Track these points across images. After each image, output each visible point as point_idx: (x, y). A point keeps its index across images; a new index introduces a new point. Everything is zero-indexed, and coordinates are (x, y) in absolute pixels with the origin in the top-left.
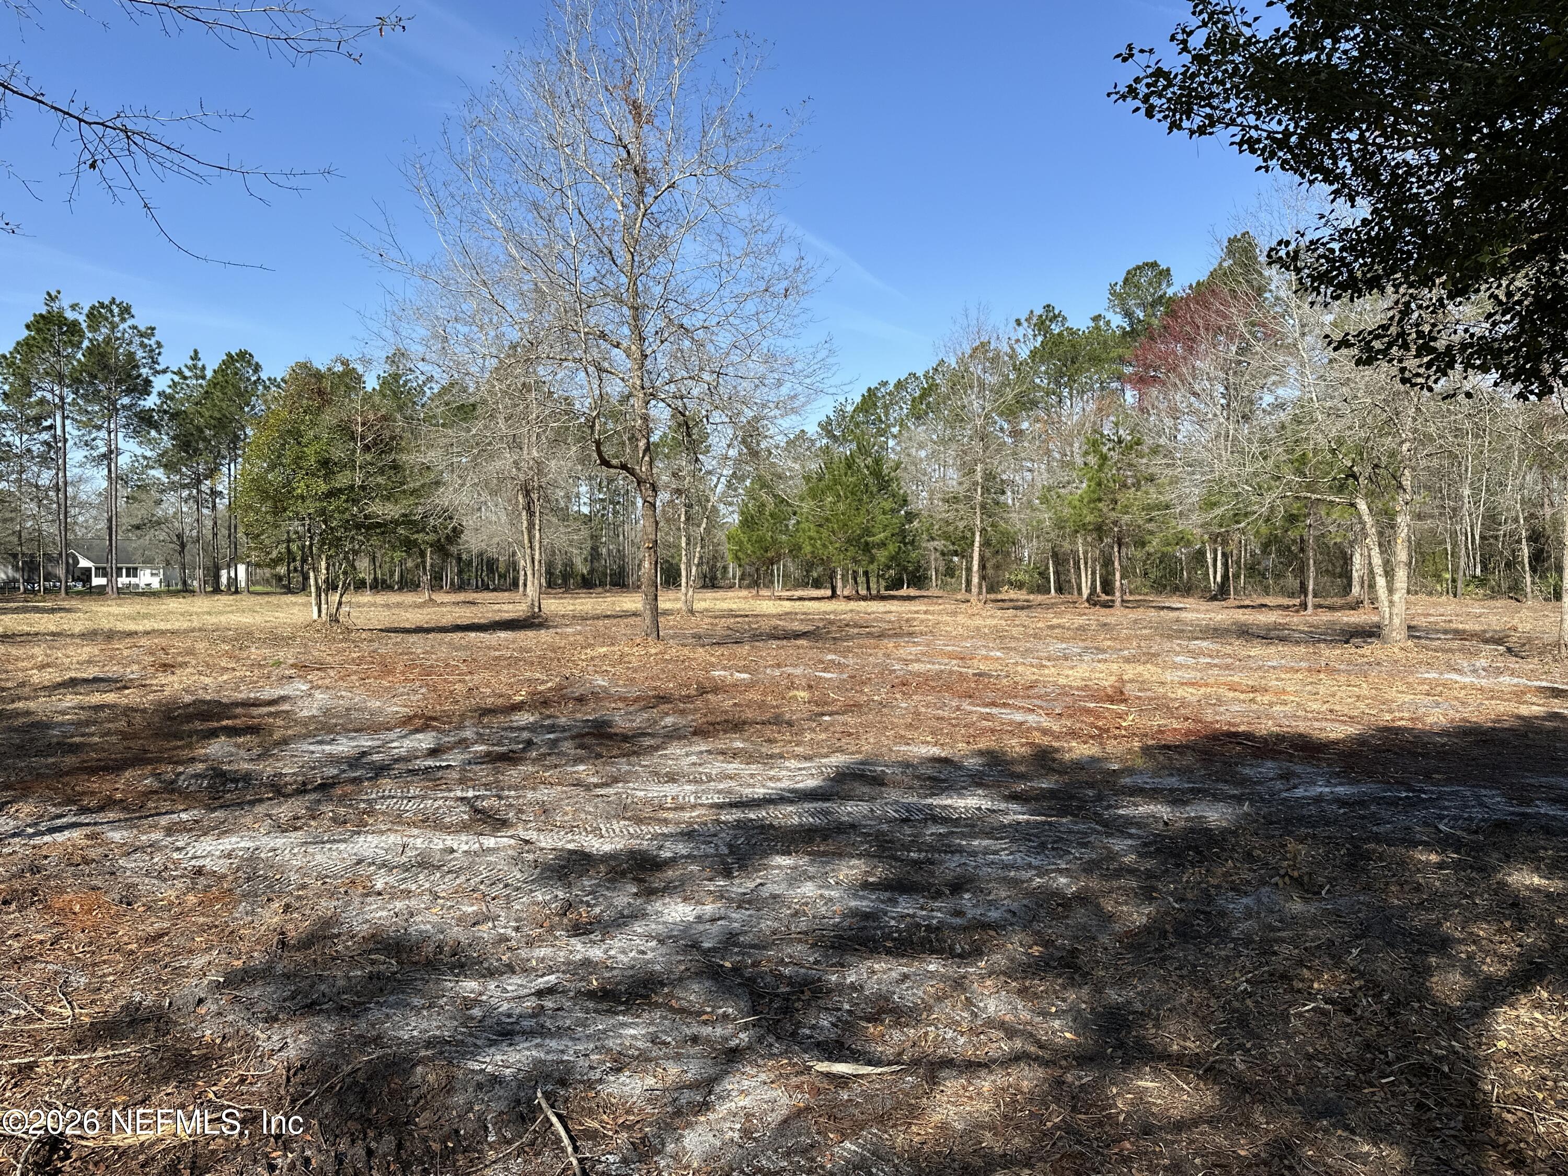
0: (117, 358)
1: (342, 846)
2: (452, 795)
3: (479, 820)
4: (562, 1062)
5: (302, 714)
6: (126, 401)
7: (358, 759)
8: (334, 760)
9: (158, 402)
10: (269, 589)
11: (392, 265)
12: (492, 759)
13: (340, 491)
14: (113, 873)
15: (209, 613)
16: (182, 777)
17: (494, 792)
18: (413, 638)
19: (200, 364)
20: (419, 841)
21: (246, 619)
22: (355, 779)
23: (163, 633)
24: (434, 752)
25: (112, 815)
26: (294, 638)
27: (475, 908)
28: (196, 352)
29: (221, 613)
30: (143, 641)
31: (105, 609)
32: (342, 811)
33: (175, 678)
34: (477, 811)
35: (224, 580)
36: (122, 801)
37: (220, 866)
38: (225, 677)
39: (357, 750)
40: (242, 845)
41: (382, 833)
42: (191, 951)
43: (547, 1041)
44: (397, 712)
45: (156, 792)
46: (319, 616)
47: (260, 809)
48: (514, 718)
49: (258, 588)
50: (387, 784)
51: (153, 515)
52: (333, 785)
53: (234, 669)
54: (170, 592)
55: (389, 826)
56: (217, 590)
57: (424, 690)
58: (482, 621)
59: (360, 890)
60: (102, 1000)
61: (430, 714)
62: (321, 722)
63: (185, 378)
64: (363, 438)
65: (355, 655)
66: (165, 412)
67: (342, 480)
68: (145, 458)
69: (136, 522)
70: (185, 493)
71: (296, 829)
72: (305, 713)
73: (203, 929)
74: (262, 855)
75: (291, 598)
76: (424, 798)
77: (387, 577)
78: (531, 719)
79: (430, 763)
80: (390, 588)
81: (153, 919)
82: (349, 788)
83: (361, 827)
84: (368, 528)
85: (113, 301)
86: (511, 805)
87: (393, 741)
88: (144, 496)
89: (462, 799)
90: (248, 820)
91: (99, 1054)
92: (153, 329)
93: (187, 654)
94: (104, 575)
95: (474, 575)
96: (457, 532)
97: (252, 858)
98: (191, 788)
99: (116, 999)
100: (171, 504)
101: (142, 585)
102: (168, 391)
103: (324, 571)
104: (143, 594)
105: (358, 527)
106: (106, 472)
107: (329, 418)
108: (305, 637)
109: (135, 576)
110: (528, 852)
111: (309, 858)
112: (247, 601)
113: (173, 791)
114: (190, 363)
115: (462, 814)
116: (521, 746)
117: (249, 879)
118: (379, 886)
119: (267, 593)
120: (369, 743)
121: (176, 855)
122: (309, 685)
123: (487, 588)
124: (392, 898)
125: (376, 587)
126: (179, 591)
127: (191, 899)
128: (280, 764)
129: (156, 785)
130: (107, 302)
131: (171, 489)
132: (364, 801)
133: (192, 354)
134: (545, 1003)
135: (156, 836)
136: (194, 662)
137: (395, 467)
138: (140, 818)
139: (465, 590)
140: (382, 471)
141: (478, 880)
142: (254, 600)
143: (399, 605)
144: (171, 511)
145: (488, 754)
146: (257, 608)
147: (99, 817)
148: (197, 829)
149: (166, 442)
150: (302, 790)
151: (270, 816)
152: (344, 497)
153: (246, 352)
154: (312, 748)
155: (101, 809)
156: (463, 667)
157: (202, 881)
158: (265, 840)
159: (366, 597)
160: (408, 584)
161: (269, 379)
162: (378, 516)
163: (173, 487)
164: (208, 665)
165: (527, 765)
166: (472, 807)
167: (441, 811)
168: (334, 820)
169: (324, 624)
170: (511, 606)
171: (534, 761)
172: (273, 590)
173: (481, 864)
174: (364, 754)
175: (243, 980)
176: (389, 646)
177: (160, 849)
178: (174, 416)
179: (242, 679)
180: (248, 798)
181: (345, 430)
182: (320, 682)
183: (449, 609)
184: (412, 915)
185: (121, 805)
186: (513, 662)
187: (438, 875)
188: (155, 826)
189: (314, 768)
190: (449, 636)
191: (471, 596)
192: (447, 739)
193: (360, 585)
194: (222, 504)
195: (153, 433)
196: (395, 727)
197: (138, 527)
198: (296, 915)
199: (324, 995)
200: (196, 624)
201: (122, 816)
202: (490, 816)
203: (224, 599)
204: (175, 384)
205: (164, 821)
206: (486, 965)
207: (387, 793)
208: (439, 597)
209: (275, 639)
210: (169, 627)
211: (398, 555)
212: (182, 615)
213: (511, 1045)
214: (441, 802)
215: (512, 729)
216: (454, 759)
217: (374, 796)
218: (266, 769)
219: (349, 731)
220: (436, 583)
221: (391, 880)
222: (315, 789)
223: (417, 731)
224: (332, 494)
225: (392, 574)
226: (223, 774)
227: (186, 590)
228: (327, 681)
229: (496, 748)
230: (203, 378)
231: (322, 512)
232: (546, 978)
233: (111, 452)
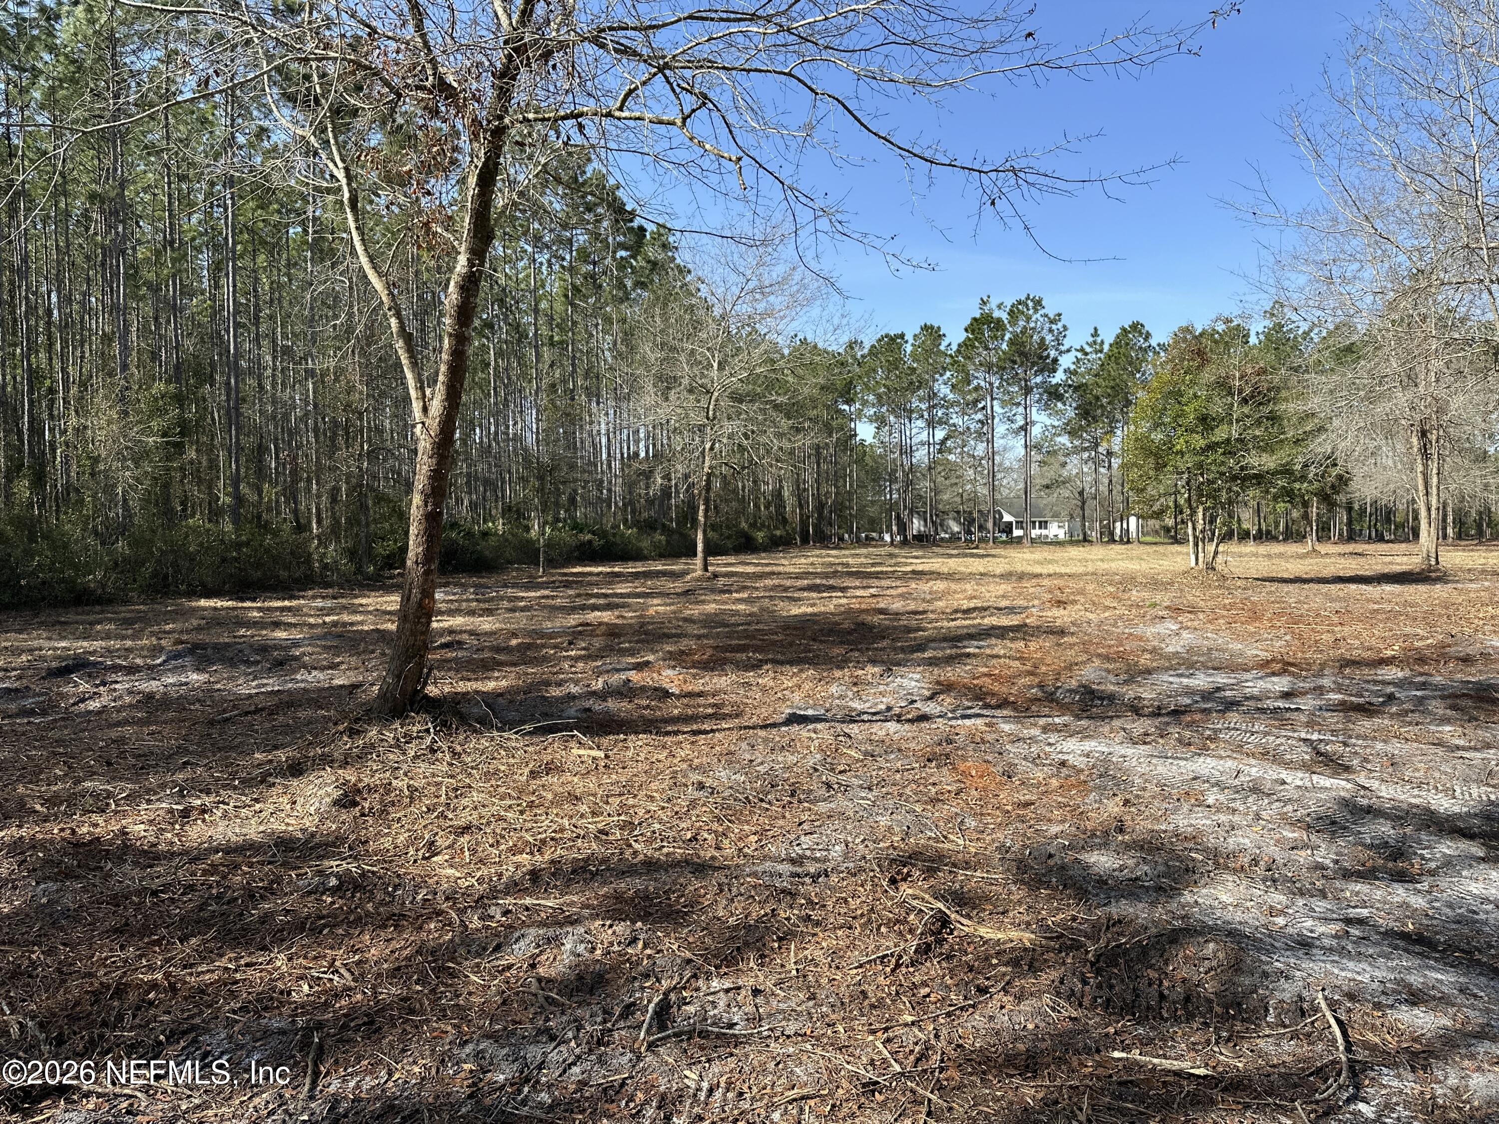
0: (1031, 344)
1: (1182, 763)
2: (1296, 735)
3: (1320, 762)
4: (1355, 980)
5: (1167, 650)
6: (1039, 379)
7: (1210, 693)
8: (1189, 692)
9: (1064, 378)
10: (1158, 540)
11: (1266, 221)
12: (1345, 708)
13: (1217, 444)
14: (1000, 754)
15: (1102, 560)
16: (1060, 691)
17: (1341, 738)
18: (1291, 587)
19: (1099, 340)
20: (1254, 770)
21: (1133, 566)
22: (1205, 709)
23: (1061, 575)
24: (1286, 695)
25: (1005, 712)
26: (1171, 584)
27: (1296, 835)
28: (1096, 329)
29: (1112, 560)
30: (1046, 582)
31: (1020, 555)
32: (1187, 734)
33: (1066, 612)
34: (1319, 753)
35: (1118, 531)
36: (1013, 703)
37: (1080, 762)
38: (1107, 614)
39: (1212, 686)
40: (1099, 749)
41: (1221, 758)
42: (1049, 820)
43: (1345, 961)
44: (1257, 656)
45: (1040, 700)
46: (1197, 564)
47: (1117, 723)
48: (1379, 672)
49: (1148, 539)
50: (1234, 717)
51: (1060, 476)
52: (1184, 713)
53: (1115, 608)
54: (1072, 542)
55: (1229, 753)
56: (1112, 541)
57: (1288, 637)
58: (1368, 573)
59: (1193, 801)
60: (984, 840)
61: (1291, 660)
62: (1183, 658)
63: (1086, 354)
64: (1240, 393)
65: (1227, 601)
66: (1070, 386)
67: (1220, 434)
68: (1054, 427)
69: (1046, 482)
70: (1086, 455)
71: (1145, 743)
72: (1171, 649)
73: (1060, 806)
74: (1114, 759)
75: (1177, 548)
76: (1266, 734)
77: (1272, 528)
78: (1400, 675)
79: (1280, 704)
80: (1275, 539)
81: (1026, 792)
82: (1198, 717)
83: (1203, 750)
84: (1244, 480)
85: (1028, 298)
86: (1356, 753)
87: (1247, 681)
88: (1052, 460)
89: (1305, 740)
90: (1106, 729)
91: (978, 874)
92: (1060, 315)
93: (1079, 594)
94: (1022, 528)
95: (1366, 525)
96: (1343, 481)
97: (1106, 760)
98: (1066, 700)
99: (993, 840)
100: (1074, 465)
101: (1051, 536)
102: (1073, 367)
103: (1201, 522)
104: (1051, 543)
105: (1234, 478)
106: (1023, 441)
107: (1208, 376)
108: (1182, 583)
109: (1046, 528)
110: (1362, 797)
111: (1152, 768)
112: (1136, 550)
113: (1052, 701)
114: (1091, 339)
115: (1305, 754)
116: (1381, 700)
117: (1101, 776)
118: (1211, 801)
119: (1155, 544)
120: (1225, 681)
121: (1047, 749)
122: (1179, 626)
123: (1381, 539)
124: (1218, 811)
125: (1261, 538)
126: (1080, 541)
127: (1054, 782)
128: (1141, 690)
129: (1040, 694)
130: (1023, 299)
131: (1074, 453)
132: (1210, 729)
133: (1093, 331)
134: (1351, 931)
135: (1035, 732)
136: (1082, 600)
137: (1273, 418)
138: (1025, 717)
139: (1356, 542)
140: (1258, 423)
141: (1305, 812)
142: (1143, 548)
143: (1281, 555)
144: (1074, 472)
145: (1343, 703)
146: (1145, 557)
147: (998, 713)
148: (1065, 731)
149: (1071, 413)
150: (1157, 713)
151: (1124, 729)
152: (1221, 451)
153: (1138, 323)
154: (1171, 679)
155: (999, 707)
156: (1335, 619)
157: (1065, 771)
158: (1117, 748)
159: (1250, 547)
160: (1292, 535)
161: (1159, 345)
162: (1253, 468)
163: (1077, 450)
164: (1094, 604)
165: (1383, 719)
166: (1315, 748)
167: (1282, 748)
168: (1180, 741)
169: (1201, 571)
170: (1405, 558)
171: (1392, 716)
172: (1162, 540)
173: (1310, 798)
174: (1218, 689)
175: (1083, 848)
176: (1260, 596)
177: (1036, 742)
178: (1076, 389)
179: (1121, 617)
180: (1110, 714)
181: (1223, 386)
182: (1189, 624)
183: (1333, 560)
184: (1233, 829)
185: (1013, 705)
186: (1392, 616)
187: (1266, 801)
188: (1035, 725)
189: (1170, 697)
190: (1325, 588)
191: (1359, 547)
192: (1301, 685)
193: (1245, 536)
194: (1116, 462)
195: (1059, 405)
196: (1252, 668)
197: (1047, 487)
198: (1132, 809)
199: (1146, 874)
200: (1090, 569)
201: (1012, 714)
202: (1332, 761)
203: (1118, 548)
204: (1078, 360)
205: (1042, 722)
206: (1298, 885)
207: (1232, 725)
208: (1323, 548)
209: (1155, 583)
210: (1068, 571)
211: (1281, 506)
212: (1080, 561)
213: (1307, 954)
214: (1283, 740)
215: (1376, 682)
216: (1307, 703)
217: (1220, 726)
218: (1129, 693)
219: (1208, 668)
220: (1324, 533)
221: (1222, 798)
222: (1168, 714)
223: (1274, 674)
224: (1211, 447)
225: (1277, 525)
226: (1092, 692)
227: (1086, 540)
228: (1196, 623)
229: (1353, 699)
230: (1101, 351)
231: (1200, 465)
232: (1358, 910)
233: (1027, 424)
